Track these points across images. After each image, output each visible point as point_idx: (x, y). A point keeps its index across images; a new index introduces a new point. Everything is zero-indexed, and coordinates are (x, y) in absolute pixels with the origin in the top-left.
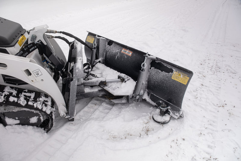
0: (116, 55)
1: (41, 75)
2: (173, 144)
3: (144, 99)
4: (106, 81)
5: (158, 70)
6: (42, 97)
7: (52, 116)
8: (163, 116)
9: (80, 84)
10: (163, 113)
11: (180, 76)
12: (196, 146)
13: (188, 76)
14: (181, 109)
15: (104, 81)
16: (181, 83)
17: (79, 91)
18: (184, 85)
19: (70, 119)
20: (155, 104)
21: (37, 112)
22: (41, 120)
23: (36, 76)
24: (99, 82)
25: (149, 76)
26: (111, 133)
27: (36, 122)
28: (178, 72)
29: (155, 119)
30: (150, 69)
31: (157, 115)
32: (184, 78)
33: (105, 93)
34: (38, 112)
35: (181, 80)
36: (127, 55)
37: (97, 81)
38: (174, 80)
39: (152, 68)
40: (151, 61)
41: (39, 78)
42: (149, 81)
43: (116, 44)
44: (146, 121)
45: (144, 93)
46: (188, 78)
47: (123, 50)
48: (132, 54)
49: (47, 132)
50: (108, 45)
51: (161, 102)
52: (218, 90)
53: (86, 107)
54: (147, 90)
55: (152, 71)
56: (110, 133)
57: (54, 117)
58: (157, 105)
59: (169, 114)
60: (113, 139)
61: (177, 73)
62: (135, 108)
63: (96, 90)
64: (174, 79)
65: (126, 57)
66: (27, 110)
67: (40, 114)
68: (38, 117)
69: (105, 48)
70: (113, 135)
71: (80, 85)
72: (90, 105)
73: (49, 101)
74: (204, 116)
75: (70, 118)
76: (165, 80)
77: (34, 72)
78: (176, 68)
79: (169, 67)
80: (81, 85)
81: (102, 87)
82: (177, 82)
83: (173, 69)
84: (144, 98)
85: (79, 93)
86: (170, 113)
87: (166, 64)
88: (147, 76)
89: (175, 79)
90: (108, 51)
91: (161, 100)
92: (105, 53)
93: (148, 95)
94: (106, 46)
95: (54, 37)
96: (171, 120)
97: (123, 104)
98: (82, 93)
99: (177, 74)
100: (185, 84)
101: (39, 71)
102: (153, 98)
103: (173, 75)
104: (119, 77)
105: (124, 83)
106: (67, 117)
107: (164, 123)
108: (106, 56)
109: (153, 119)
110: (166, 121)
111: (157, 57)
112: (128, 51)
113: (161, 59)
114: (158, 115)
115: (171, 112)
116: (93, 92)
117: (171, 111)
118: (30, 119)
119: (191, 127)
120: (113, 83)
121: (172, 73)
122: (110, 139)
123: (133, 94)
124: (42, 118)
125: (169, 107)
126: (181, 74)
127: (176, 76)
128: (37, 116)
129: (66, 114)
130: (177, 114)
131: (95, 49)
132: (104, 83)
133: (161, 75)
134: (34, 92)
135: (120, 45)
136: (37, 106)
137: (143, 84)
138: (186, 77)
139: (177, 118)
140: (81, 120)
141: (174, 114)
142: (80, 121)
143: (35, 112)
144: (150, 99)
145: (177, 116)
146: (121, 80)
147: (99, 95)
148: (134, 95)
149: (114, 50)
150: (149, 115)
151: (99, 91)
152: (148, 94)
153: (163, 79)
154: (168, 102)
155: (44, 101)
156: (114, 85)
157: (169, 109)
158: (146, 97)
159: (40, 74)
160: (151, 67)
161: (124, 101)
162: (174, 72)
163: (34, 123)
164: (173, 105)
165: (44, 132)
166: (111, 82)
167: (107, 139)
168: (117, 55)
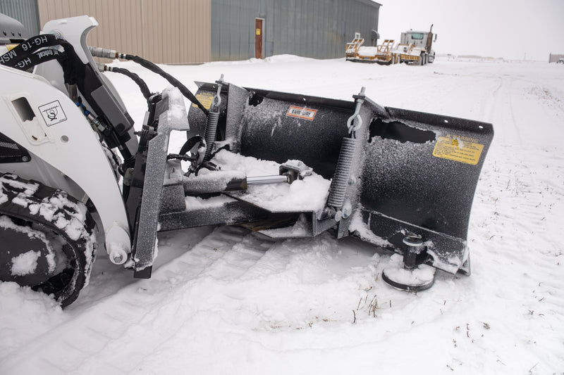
0: (272, 126)
1: (63, 120)
2: (460, 338)
3: (352, 230)
4: (248, 180)
5: (392, 140)
6: (60, 196)
7: (85, 250)
8: (412, 269)
9: (174, 182)
10: (414, 261)
11: (455, 146)
12: (529, 342)
13: (479, 143)
14: (464, 243)
15: (242, 177)
16: (461, 164)
17: (171, 205)
18: (471, 166)
19: (138, 269)
20: (386, 242)
21: (37, 236)
22: (47, 265)
23: (49, 121)
24: (228, 180)
25: (367, 161)
26: (265, 316)
27: (32, 272)
28: (449, 136)
29: (392, 277)
30: (370, 141)
31: (395, 270)
32: (469, 149)
33: (242, 215)
34: (39, 235)
35: (460, 155)
36: (301, 121)
37: (223, 179)
38: (442, 159)
39: (374, 139)
40: (371, 121)
41: (56, 131)
42: (366, 177)
43: (271, 100)
44: (366, 284)
45: (353, 212)
46: (481, 147)
47: (292, 111)
48: (316, 116)
49: (64, 306)
50: (250, 104)
51: (403, 232)
52: (538, 223)
53: (189, 253)
54: (359, 204)
55: (375, 146)
56: (261, 315)
57: (88, 254)
58: (391, 245)
59: (430, 264)
60: (271, 329)
61: (448, 140)
62: (329, 257)
63: (217, 203)
64: (439, 156)
65: (299, 125)
66: (7, 227)
67: (47, 242)
68: (39, 254)
69: (241, 114)
70: (270, 319)
71: (172, 185)
72: (198, 249)
73: (78, 210)
74: (525, 274)
75: (141, 266)
76: (413, 163)
77: (42, 109)
78: (442, 129)
79: (422, 128)
80: (176, 184)
81: (235, 196)
82: (451, 161)
83: (435, 132)
84: (352, 228)
85: (168, 210)
86: (432, 259)
87: (414, 123)
88: (362, 163)
89: (444, 156)
90: (251, 119)
91: (404, 226)
92: (241, 127)
93: (365, 220)
94: (244, 108)
95: (109, 70)
96: (437, 281)
97: (297, 241)
98: (177, 210)
99: (447, 143)
100: (475, 163)
101: (59, 108)
102: (378, 227)
103: (436, 147)
104: (283, 171)
105: (297, 183)
106: (130, 264)
107: (418, 289)
108: (243, 134)
109: (385, 278)
110: (425, 281)
111: (388, 106)
112: (304, 110)
113: (400, 110)
114: (398, 269)
115: (435, 257)
116: (210, 208)
117: (436, 253)
118: (14, 260)
119: (498, 296)
120: (267, 186)
121: (431, 141)
122: (263, 329)
123: (325, 207)
124: (50, 258)
125: (429, 243)
126: (458, 139)
127: (446, 148)
128: (36, 251)
129: (129, 255)
130: (456, 260)
131: (217, 112)
132: (242, 185)
133: (400, 152)
134: (37, 182)
135: (282, 100)
136: (39, 212)
137: (350, 183)
138: (473, 145)
139: (454, 270)
140: (173, 281)
141: (445, 260)
142: (170, 283)
143: (30, 235)
144: (370, 232)
145: (455, 265)
146: (290, 176)
147: (227, 219)
148: (326, 210)
149: (267, 113)
150: (373, 269)
151: (228, 206)
152: (364, 217)
153: (407, 163)
154: (425, 229)
155: (65, 207)
156: (269, 191)
157: (430, 248)
158: (358, 226)
159: (60, 116)
160: (372, 135)
161: (298, 231)
162: (439, 139)
163: (24, 273)
164: (442, 234)
165: (52, 304)
166: (261, 183)
167: (253, 330)
168: (276, 125)
